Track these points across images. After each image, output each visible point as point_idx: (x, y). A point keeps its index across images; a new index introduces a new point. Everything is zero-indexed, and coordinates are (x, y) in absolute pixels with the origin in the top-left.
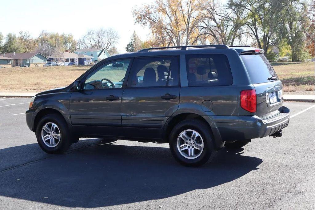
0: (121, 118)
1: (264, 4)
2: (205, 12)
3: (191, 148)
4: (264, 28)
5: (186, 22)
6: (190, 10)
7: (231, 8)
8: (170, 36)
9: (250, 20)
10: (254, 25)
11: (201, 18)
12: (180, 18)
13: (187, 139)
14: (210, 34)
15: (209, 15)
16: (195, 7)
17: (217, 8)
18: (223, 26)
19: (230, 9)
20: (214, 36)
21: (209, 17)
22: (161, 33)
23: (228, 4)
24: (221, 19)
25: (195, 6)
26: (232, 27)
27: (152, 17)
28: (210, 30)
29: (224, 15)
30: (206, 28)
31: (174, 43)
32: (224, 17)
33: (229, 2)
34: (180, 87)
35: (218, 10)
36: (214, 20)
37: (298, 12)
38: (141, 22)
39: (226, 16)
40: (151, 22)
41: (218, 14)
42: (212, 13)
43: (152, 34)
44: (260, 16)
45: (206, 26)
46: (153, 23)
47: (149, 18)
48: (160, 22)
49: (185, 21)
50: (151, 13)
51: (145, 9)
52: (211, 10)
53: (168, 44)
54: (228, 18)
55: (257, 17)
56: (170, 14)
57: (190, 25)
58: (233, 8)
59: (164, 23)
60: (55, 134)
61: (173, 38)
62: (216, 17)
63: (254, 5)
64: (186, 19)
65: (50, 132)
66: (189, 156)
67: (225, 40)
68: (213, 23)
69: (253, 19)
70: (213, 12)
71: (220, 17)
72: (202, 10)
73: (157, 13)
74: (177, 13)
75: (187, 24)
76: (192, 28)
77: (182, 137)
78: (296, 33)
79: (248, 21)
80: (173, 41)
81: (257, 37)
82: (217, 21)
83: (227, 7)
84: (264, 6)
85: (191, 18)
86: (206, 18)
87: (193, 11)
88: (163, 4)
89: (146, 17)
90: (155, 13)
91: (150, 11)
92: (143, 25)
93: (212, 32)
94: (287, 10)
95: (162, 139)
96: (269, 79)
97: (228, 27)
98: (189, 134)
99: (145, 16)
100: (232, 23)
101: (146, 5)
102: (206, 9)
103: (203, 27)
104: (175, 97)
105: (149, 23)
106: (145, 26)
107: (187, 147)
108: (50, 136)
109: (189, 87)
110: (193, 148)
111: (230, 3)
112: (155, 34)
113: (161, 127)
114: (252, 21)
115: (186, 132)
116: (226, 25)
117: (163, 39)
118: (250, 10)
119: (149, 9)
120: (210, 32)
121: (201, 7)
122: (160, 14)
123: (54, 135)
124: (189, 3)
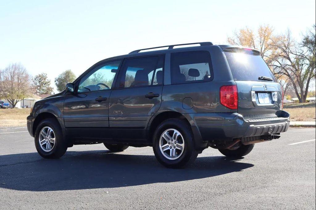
0: (109, 120)
2: (279, 51)
3: (173, 148)
6: (263, 49)
11: (275, 57)
13: (169, 139)
14: (285, 74)
15: (284, 54)
17: (291, 47)
18: (298, 64)
19: (305, 47)
20: (289, 75)
21: (283, 56)
23: (303, 42)
24: (296, 58)
25: (268, 45)
26: (307, 66)
28: (284, 69)
29: (299, 54)
30: (279, 67)
32: (299, 56)
34: (164, 85)
35: (292, 49)
36: (288, 59)
39: (301, 55)
41: (293, 53)
42: (285, 52)
45: (280, 65)
52: (285, 48)
54: (303, 57)
58: (309, 46)
62: (291, 56)
66: (170, 157)
67: (300, 79)
68: (288, 62)
70: (287, 50)
71: (295, 56)
72: (276, 49)
77: (164, 137)
82: (292, 60)
83: (302, 45)
85: (264, 57)
86: (280, 57)
87: (266, 50)
93: (286, 71)
95: (146, 140)
96: (259, 79)
97: (303, 65)
98: (171, 133)
100: (307, 62)
102: (280, 48)
103: (276, 66)
104: (158, 95)
107: (169, 147)
109: (171, 85)
110: (175, 148)
111: (305, 41)
113: (145, 127)
115: (168, 131)
116: (300, 64)
120: (285, 72)
121: (274, 46)
123: (50, 139)
124: (262, 42)
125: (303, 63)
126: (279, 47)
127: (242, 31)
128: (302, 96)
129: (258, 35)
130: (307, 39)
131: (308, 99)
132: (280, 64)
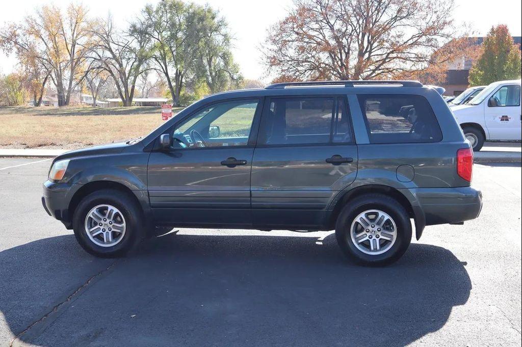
0: (251, 196)
1: (177, 33)
2: (96, 38)
4: (176, 64)
5: (70, 52)
6: (75, 35)
7: (133, 35)
8: (48, 69)
9: (157, 53)
10: (164, 59)
11: (92, 47)
12: (61, 45)
14: (105, 69)
15: (102, 43)
16: (82, 31)
17: (113, 35)
19: (131, 37)
20: (110, 71)
21: (103, 46)
22: (34, 65)
23: (130, 30)
24: (118, 50)
27: (19, 41)
28: (105, 63)
29: (123, 45)
30: (99, 60)
31: (52, 78)
32: (124, 47)
33: (131, 27)
35: (114, 37)
36: (109, 50)
37: (220, 46)
38: (3, 48)
39: (126, 46)
40: (18, 49)
41: (115, 43)
42: (105, 40)
43: (20, 65)
44: (171, 47)
45: (99, 58)
46: (21, 49)
47: (16, 43)
48: (32, 49)
49: (68, 50)
50: (18, 35)
51: (10, 30)
52: (105, 36)
53: (44, 80)
55: (167, 49)
56: (46, 39)
57: (76, 56)
58: (136, 36)
59: (38, 51)
60: (113, 224)
61: (51, 72)
62: (113, 46)
63: (164, 33)
64: (70, 47)
65: (102, 222)
67: (125, 76)
68: (108, 54)
69: (162, 51)
70: (107, 39)
71: (118, 46)
73: (27, 36)
74: (56, 38)
75: (72, 54)
76: (79, 59)
78: (216, 72)
79: (155, 54)
80: (51, 76)
81: (167, 74)
82: (114, 51)
83: (128, 34)
84: (176, 36)
85: (76, 46)
86: (99, 47)
87: (79, 37)
88: (36, 23)
89: (11, 40)
90: (24, 35)
91: (17, 33)
92: (7, 52)
93: (107, 66)
94: (206, 43)
99: (8, 40)
101: (12, 23)
103: (94, 58)
105: (15, 50)
106: (9, 53)
108: (102, 228)
111: (132, 29)
112: (24, 65)
113: (324, 208)
114: (161, 54)
117: (36, 72)
118: (158, 39)
119: (15, 29)
120: (105, 66)
121: (91, 32)
122: (32, 38)
123: (111, 226)
124: (74, 25)
125: (130, 57)
126: (97, 33)
127: (45, 8)
128: (128, 98)
129: (67, 15)
130: (134, 26)
131: (134, 100)
132: (100, 56)
